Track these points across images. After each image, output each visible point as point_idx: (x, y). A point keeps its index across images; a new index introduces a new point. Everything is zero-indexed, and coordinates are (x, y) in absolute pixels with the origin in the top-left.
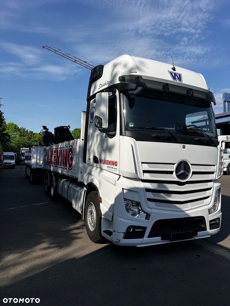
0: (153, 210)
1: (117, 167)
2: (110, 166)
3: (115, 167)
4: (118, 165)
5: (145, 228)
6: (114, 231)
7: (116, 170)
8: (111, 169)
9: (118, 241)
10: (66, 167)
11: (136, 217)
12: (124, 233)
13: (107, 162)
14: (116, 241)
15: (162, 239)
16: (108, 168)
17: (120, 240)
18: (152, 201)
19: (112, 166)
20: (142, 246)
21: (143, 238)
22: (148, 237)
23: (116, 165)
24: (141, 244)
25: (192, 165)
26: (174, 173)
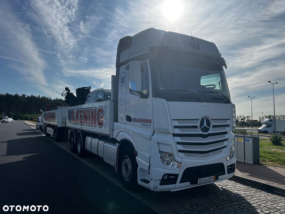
0: (183, 160)
1: (152, 124)
2: (144, 124)
3: (149, 124)
4: (152, 122)
5: (177, 175)
6: (152, 179)
7: (150, 127)
8: (146, 126)
9: (155, 187)
10: (95, 126)
11: (169, 166)
12: (160, 180)
13: (141, 120)
14: (154, 188)
15: (190, 184)
16: (142, 126)
17: (157, 187)
18: (182, 152)
19: (146, 124)
20: (175, 190)
21: (175, 183)
22: (180, 183)
23: (151, 123)
24: (175, 189)
25: (212, 119)
26: (199, 127)
